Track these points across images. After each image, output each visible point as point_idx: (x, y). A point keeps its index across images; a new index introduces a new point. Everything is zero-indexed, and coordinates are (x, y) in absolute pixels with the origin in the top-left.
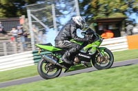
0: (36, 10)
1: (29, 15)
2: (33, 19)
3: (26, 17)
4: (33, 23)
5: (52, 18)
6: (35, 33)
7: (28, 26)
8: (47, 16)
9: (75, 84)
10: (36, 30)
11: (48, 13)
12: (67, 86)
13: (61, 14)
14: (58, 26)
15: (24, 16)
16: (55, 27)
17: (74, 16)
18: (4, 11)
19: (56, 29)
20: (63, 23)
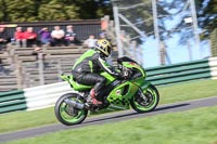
0: (126, 8)
1: (116, 15)
2: (122, 22)
3: (112, 18)
4: (122, 28)
5: (152, 21)
6: (125, 44)
7: (114, 33)
8: (143, 17)
9: (190, 125)
10: (127, 40)
11: (145, 12)
12: (177, 129)
13: (165, 13)
14: (160, 33)
15: (107, 17)
16: (157, 35)
17: (187, 17)
18: (77, 9)
19: (157, 39)
20: (168, 29)
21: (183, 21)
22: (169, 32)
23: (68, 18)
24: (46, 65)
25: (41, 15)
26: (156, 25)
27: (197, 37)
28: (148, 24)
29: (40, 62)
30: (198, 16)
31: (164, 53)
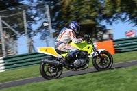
0: (7, 16)
4: (4, 29)
5: (23, 25)
6: (6, 40)
8: (18, 22)
10: (7, 37)
11: (19, 19)
13: (33, 20)
14: (29, 33)
16: (26, 33)
17: (45, 22)
20: (34, 29)
21: (43, 25)
22: (34, 32)
26: (26, 28)
27: (51, 35)
28: (21, 27)
30: (52, 22)
31: (31, 45)
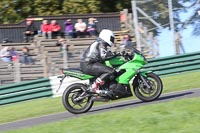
1: (134, 8)
2: (139, 14)
3: (130, 11)
4: (140, 21)
5: (168, 13)
6: (143, 36)
7: (133, 25)
8: (159, 10)
10: (144, 31)
11: (161, 5)
12: (191, 114)
13: (180, 6)
14: (175, 25)
15: (126, 10)
16: (172, 26)
18: (98, 3)
19: (173, 29)
20: (182, 21)
21: (197, 14)
22: (184, 24)
23: (90, 12)
24: (70, 55)
25: (65, 9)
26: (171, 18)
28: (164, 17)
29: (64, 52)
